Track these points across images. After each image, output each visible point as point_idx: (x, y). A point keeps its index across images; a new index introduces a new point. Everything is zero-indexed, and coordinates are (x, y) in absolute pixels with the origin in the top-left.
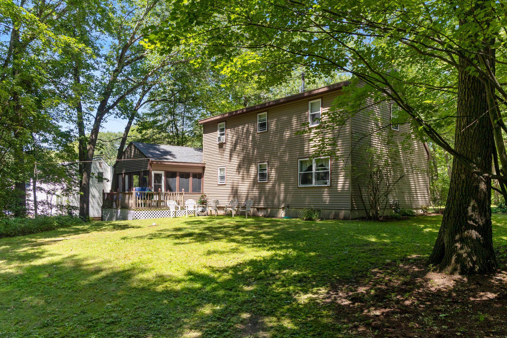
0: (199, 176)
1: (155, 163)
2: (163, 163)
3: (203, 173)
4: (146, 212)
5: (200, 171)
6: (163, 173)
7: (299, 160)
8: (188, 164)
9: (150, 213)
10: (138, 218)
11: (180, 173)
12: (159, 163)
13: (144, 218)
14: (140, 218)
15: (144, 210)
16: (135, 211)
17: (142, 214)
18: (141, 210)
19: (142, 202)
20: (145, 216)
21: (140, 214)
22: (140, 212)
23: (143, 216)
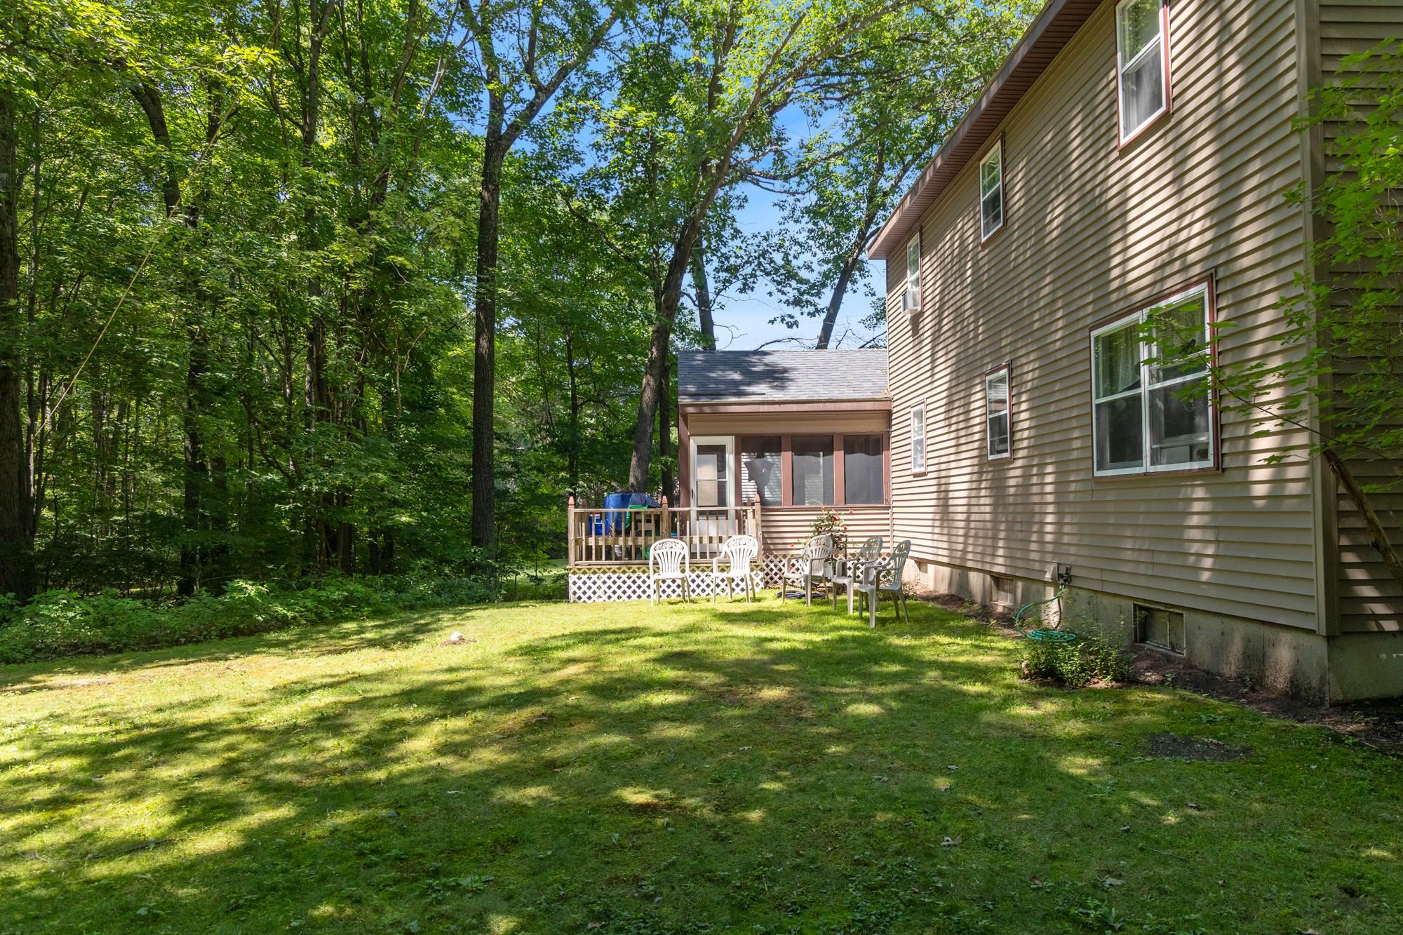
0: (874, 444)
1: (690, 410)
2: (722, 409)
3: (889, 433)
4: (614, 577)
5: (872, 427)
6: (729, 442)
7: (1094, 333)
8: (820, 407)
9: (629, 582)
10: (584, 598)
11: (793, 437)
12: (707, 410)
13: (605, 597)
14: (589, 598)
15: (604, 572)
16: (574, 573)
17: (599, 583)
18: (594, 573)
19: (601, 543)
20: (609, 592)
21: (589, 583)
22: (589, 578)
23: (599, 592)
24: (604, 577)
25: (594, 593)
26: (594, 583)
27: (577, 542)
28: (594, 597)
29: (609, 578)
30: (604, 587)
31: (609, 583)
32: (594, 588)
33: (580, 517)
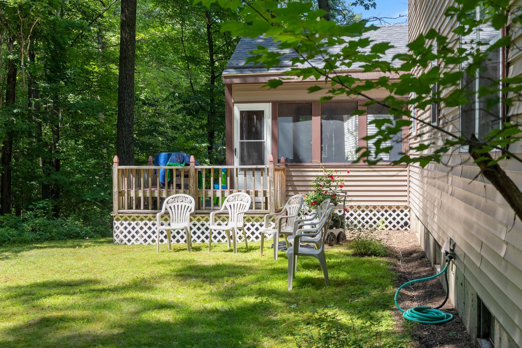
1: (235, 81)
4: (150, 224)
13: (141, 241)
14: (129, 241)
15: (142, 220)
16: (118, 220)
17: (137, 228)
18: (134, 220)
19: (141, 194)
20: (145, 237)
21: (129, 228)
22: (130, 224)
23: (137, 236)
24: (142, 224)
25: (133, 236)
26: (134, 228)
27: (121, 193)
28: (133, 241)
29: (146, 224)
30: (141, 232)
31: (146, 228)
32: (133, 232)
33: (122, 173)
